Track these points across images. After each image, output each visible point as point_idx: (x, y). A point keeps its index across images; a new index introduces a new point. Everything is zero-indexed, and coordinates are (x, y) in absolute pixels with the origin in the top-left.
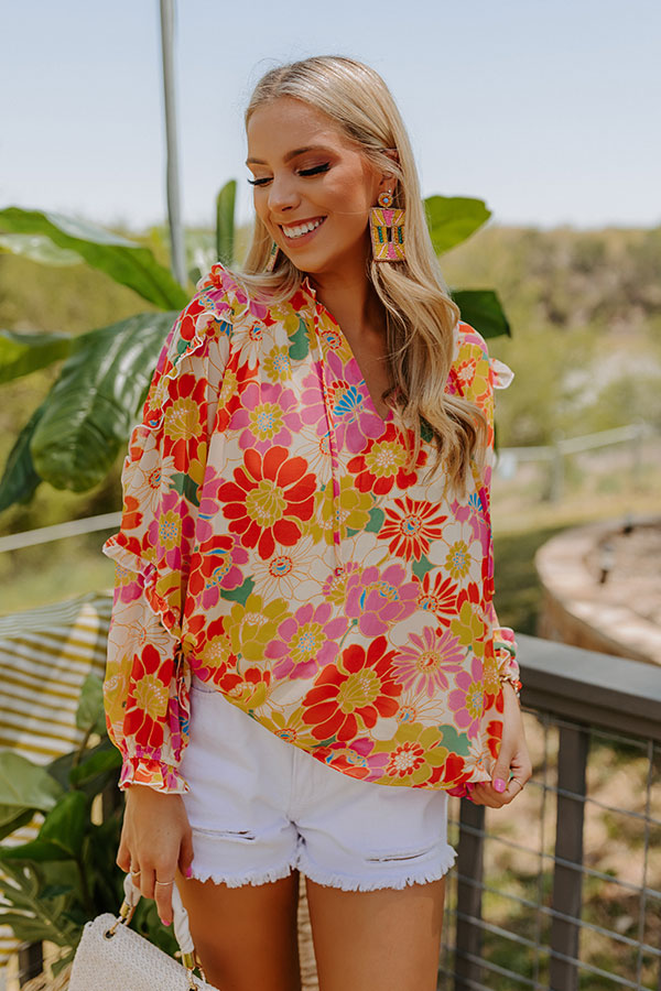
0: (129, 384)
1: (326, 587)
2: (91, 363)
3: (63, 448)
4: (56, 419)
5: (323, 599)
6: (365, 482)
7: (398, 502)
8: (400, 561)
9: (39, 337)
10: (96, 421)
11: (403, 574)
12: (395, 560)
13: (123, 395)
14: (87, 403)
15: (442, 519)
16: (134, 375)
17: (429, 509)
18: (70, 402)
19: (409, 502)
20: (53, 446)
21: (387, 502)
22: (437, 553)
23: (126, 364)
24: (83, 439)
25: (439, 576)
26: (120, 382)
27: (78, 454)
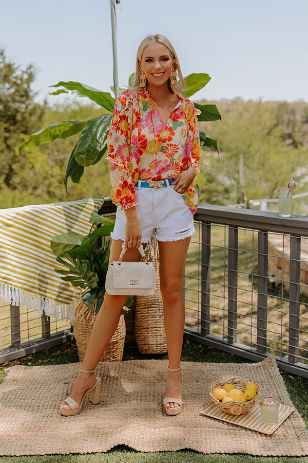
0: (101, 135)
1: (150, 165)
2: (90, 129)
3: (83, 154)
4: (80, 146)
5: (149, 168)
6: (160, 140)
7: (168, 145)
8: (167, 158)
9: (75, 122)
10: (92, 146)
11: (167, 161)
12: (166, 158)
13: (99, 139)
14: (89, 141)
15: (178, 148)
16: (102, 133)
17: (175, 146)
18: (84, 141)
19: (170, 144)
20: (80, 153)
21: (165, 145)
22: (176, 156)
23: (100, 130)
24: (88, 151)
25: (176, 162)
26: (99, 134)
27: (87, 155)
